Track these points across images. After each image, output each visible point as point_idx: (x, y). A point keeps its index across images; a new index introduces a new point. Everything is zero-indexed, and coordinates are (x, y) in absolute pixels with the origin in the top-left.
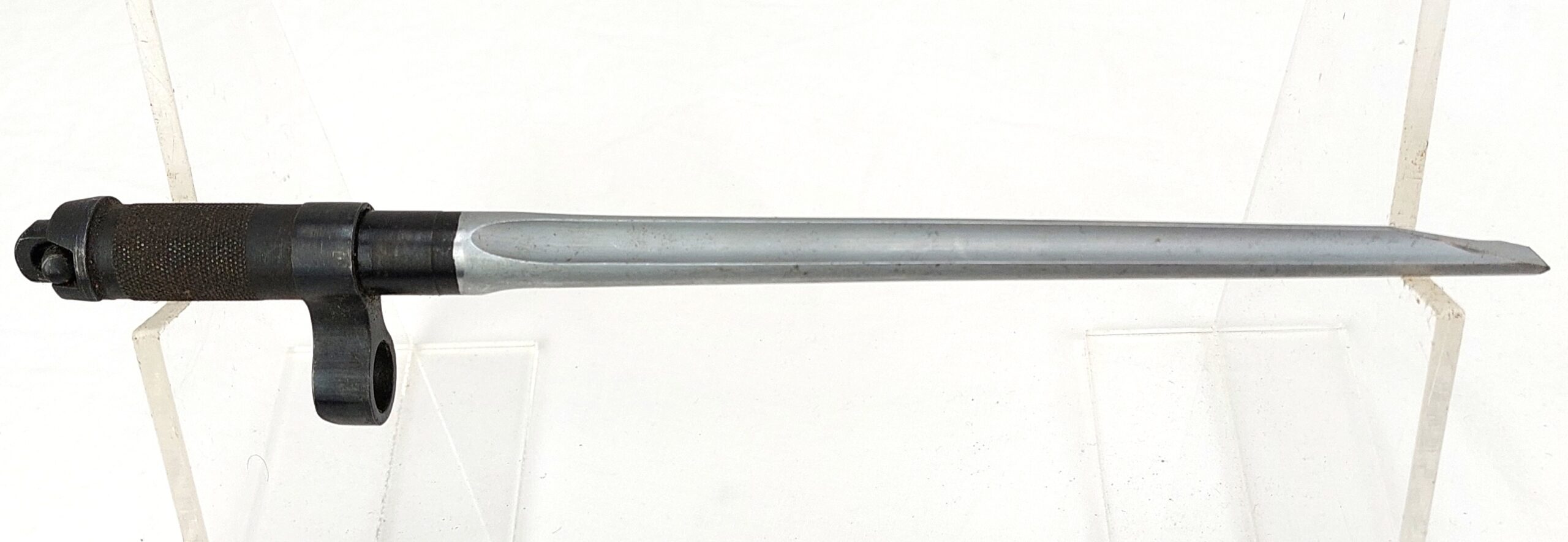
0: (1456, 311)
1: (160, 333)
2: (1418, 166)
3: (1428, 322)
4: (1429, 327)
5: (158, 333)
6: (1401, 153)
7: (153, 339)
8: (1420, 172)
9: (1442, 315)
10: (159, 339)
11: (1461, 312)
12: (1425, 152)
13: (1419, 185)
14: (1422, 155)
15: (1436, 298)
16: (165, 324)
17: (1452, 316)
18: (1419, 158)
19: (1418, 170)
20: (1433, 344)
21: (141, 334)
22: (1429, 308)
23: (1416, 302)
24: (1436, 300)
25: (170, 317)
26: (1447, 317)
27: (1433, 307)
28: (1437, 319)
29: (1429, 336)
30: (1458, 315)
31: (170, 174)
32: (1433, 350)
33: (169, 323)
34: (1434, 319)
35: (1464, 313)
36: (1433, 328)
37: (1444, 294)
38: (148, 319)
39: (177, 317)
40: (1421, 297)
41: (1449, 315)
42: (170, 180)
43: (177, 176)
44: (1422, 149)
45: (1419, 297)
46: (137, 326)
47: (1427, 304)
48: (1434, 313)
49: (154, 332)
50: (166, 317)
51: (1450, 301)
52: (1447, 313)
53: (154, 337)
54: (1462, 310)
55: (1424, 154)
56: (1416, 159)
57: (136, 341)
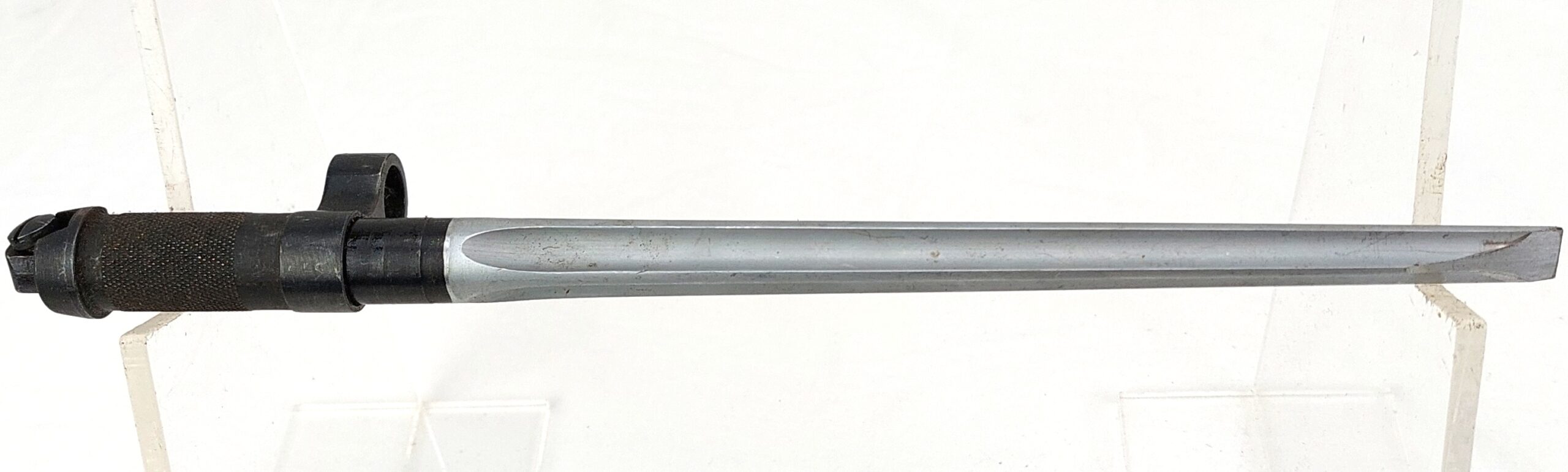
0: (1477, 321)
1: (148, 337)
2: (1438, 180)
3: (1449, 334)
4: (1451, 340)
5: (146, 337)
6: (1419, 167)
7: (140, 343)
8: (1440, 186)
9: (1462, 326)
10: (146, 344)
11: (1482, 323)
12: (1444, 165)
13: (1440, 200)
14: (1441, 169)
15: (1457, 310)
16: (153, 330)
17: (1473, 327)
18: (1438, 171)
19: (1438, 184)
20: (1455, 357)
21: (130, 338)
22: (1450, 320)
23: (1438, 316)
24: (1457, 312)
25: (159, 325)
26: (1468, 327)
27: (1453, 318)
28: (1458, 329)
29: (1451, 349)
30: (1480, 325)
31: (169, 185)
32: (1455, 362)
33: (158, 330)
34: (1454, 332)
35: (1486, 323)
36: (1454, 340)
37: (1465, 307)
38: (137, 327)
39: (166, 325)
40: (1442, 310)
41: (1470, 325)
42: (168, 191)
43: (176, 187)
44: (1440, 162)
45: (1440, 310)
46: (125, 332)
47: (1448, 317)
48: (1454, 323)
49: (141, 337)
50: (156, 325)
51: (1471, 313)
52: (1468, 323)
53: (142, 341)
54: (1484, 321)
55: (1443, 168)
56: (1435, 173)
57: (123, 345)
